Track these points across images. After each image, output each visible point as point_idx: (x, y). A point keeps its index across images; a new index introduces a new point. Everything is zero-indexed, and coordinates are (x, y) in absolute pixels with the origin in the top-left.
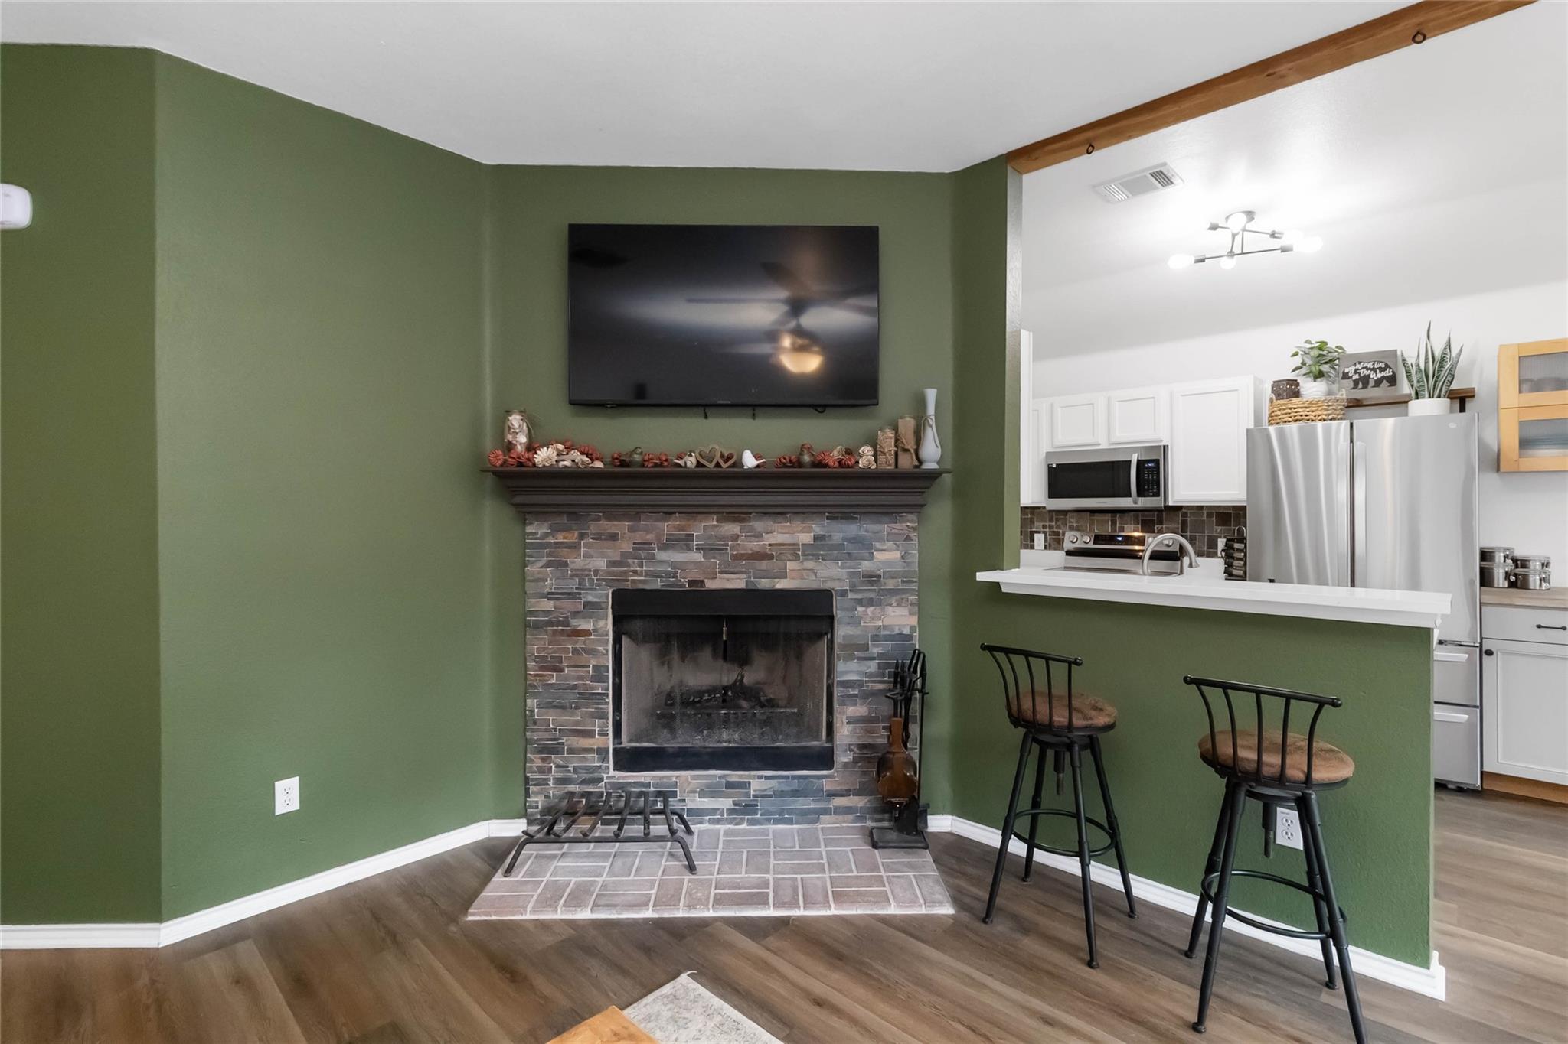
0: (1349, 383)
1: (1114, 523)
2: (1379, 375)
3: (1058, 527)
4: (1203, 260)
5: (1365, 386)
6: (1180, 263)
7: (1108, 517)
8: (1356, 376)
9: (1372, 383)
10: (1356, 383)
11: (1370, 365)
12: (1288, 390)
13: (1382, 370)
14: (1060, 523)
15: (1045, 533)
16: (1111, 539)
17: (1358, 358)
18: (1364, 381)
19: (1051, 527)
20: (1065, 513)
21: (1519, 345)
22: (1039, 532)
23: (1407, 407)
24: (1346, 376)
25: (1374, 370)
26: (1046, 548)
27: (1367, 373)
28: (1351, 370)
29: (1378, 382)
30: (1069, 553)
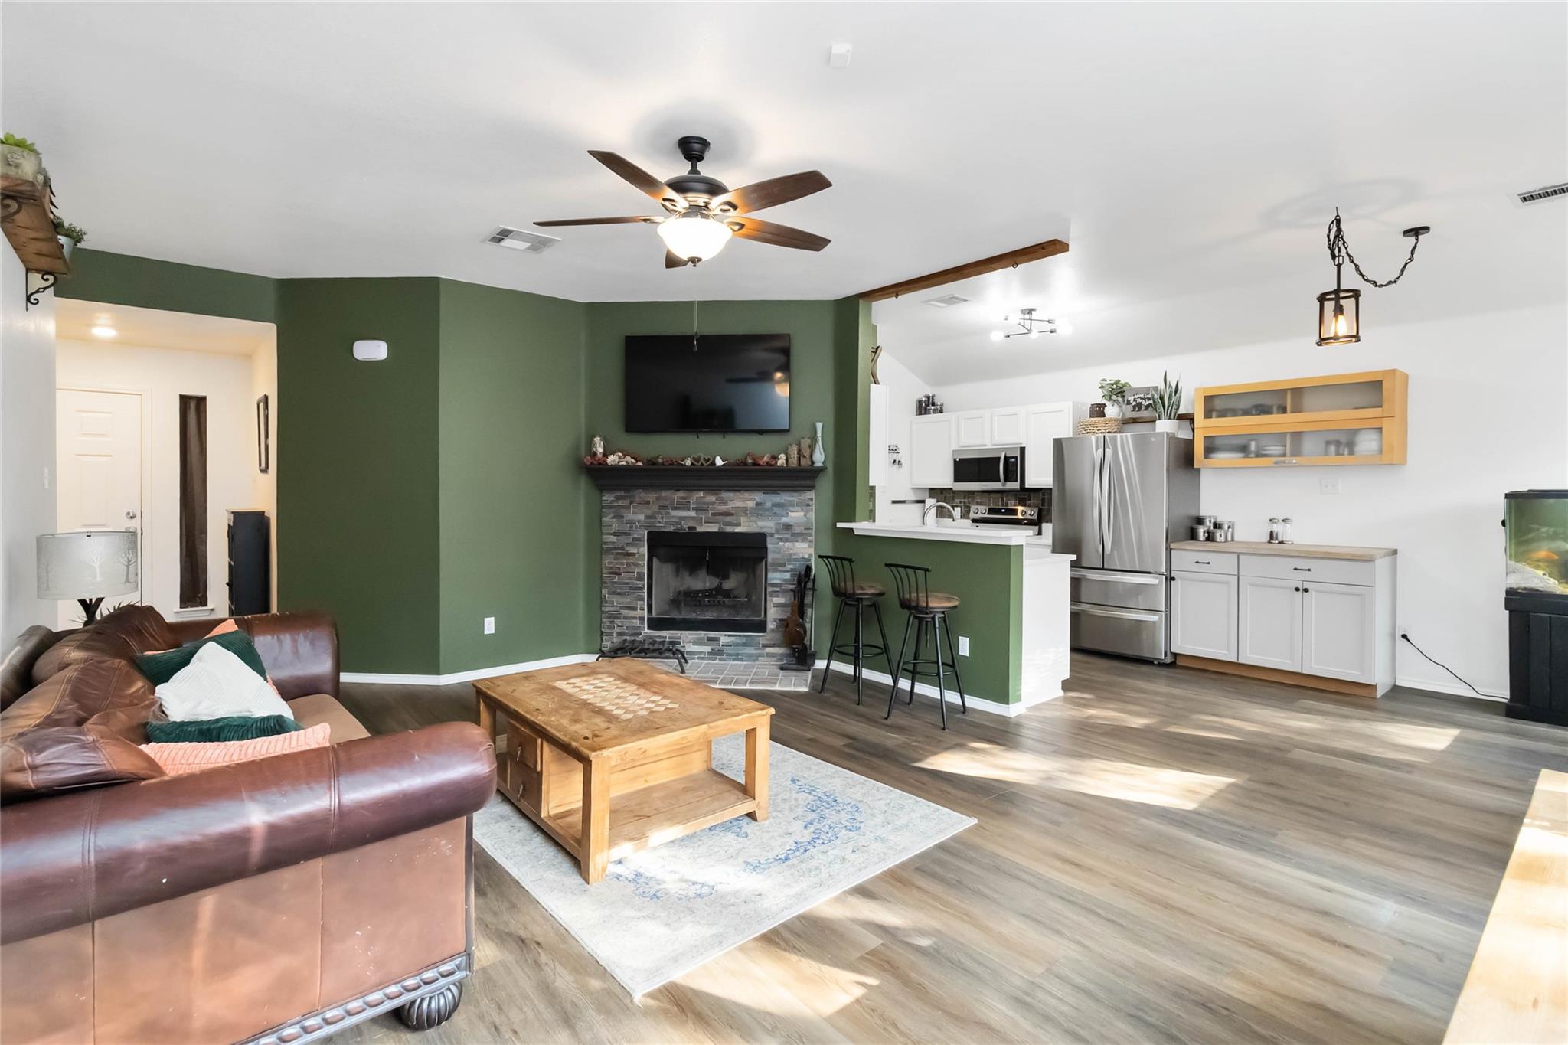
0: (1130, 407)
1: (1003, 500)
2: (1148, 403)
3: (969, 503)
4: (1009, 336)
5: (1140, 409)
6: (997, 337)
7: (999, 495)
8: (1134, 403)
9: (1143, 408)
10: (1134, 407)
11: (1142, 396)
12: (1098, 411)
13: (1149, 399)
14: (970, 500)
15: (961, 507)
16: (998, 511)
17: (1137, 391)
18: (1139, 405)
19: (964, 503)
20: (973, 492)
21: (1205, 389)
22: (957, 506)
23: (1155, 425)
24: (1129, 403)
25: (1144, 399)
26: (961, 517)
27: (1140, 401)
28: (1131, 399)
29: (1147, 407)
30: (974, 521)
